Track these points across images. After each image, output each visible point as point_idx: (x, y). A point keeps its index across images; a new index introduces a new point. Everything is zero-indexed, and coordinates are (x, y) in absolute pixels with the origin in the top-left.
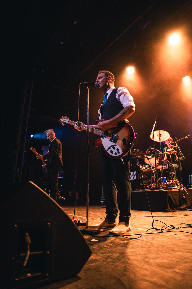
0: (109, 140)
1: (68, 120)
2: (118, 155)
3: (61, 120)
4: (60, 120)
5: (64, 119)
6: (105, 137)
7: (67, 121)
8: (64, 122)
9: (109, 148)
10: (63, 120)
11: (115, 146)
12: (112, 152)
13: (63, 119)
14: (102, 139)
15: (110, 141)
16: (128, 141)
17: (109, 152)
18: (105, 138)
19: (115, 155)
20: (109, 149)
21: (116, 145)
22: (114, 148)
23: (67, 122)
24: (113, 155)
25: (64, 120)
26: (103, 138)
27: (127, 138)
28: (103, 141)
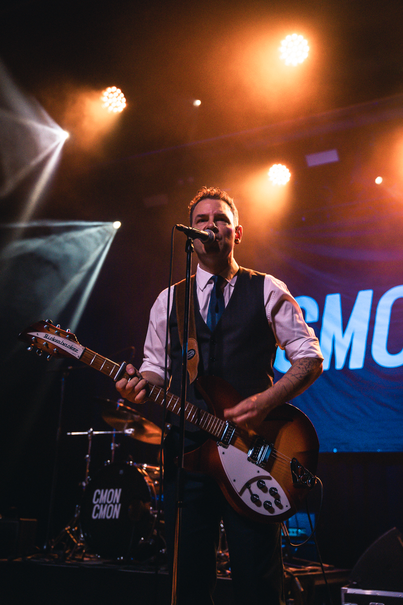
0: (247, 456)
1: (79, 348)
2: (278, 511)
3: (41, 335)
4: (35, 334)
5: (58, 334)
6: (233, 445)
7: (73, 349)
9: (248, 485)
10: (54, 340)
11: (265, 481)
12: (255, 499)
13: (52, 336)
14: (220, 449)
15: (249, 459)
16: (304, 469)
17: (246, 497)
18: (230, 447)
19: (266, 513)
20: (247, 491)
21: (269, 478)
22: (263, 488)
23: (75, 355)
24: (262, 511)
25: (57, 338)
26: (226, 448)
28: (223, 455)
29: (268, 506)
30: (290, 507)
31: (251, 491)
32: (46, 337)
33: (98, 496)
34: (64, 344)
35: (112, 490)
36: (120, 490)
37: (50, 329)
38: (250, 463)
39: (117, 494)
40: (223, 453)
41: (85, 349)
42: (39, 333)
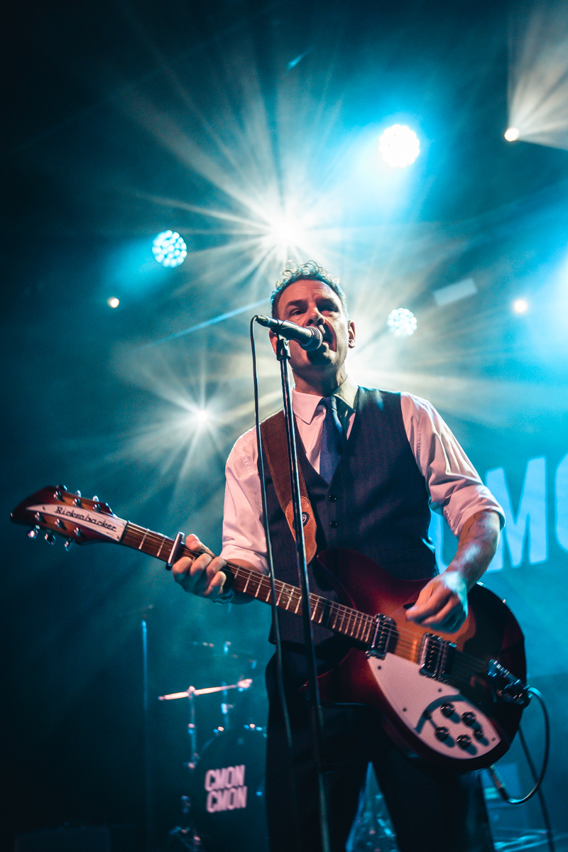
0: (419, 667)
1: (115, 523)
3: (51, 509)
4: (39, 508)
6: (393, 652)
7: (104, 525)
9: (427, 715)
10: (74, 515)
11: (452, 704)
12: (442, 735)
13: (70, 509)
14: (373, 662)
15: (422, 672)
17: (428, 736)
18: (389, 655)
19: (465, 755)
21: (458, 699)
24: (457, 753)
25: (78, 511)
26: (382, 658)
28: (379, 671)
29: (464, 743)
30: (497, 741)
31: (433, 724)
32: (59, 511)
33: (213, 780)
34: (90, 521)
35: (231, 769)
36: (243, 767)
37: (66, 499)
38: (424, 678)
39: (238, 773)
40: (379, 668)
41: (128, 524)
42: (46, 506)
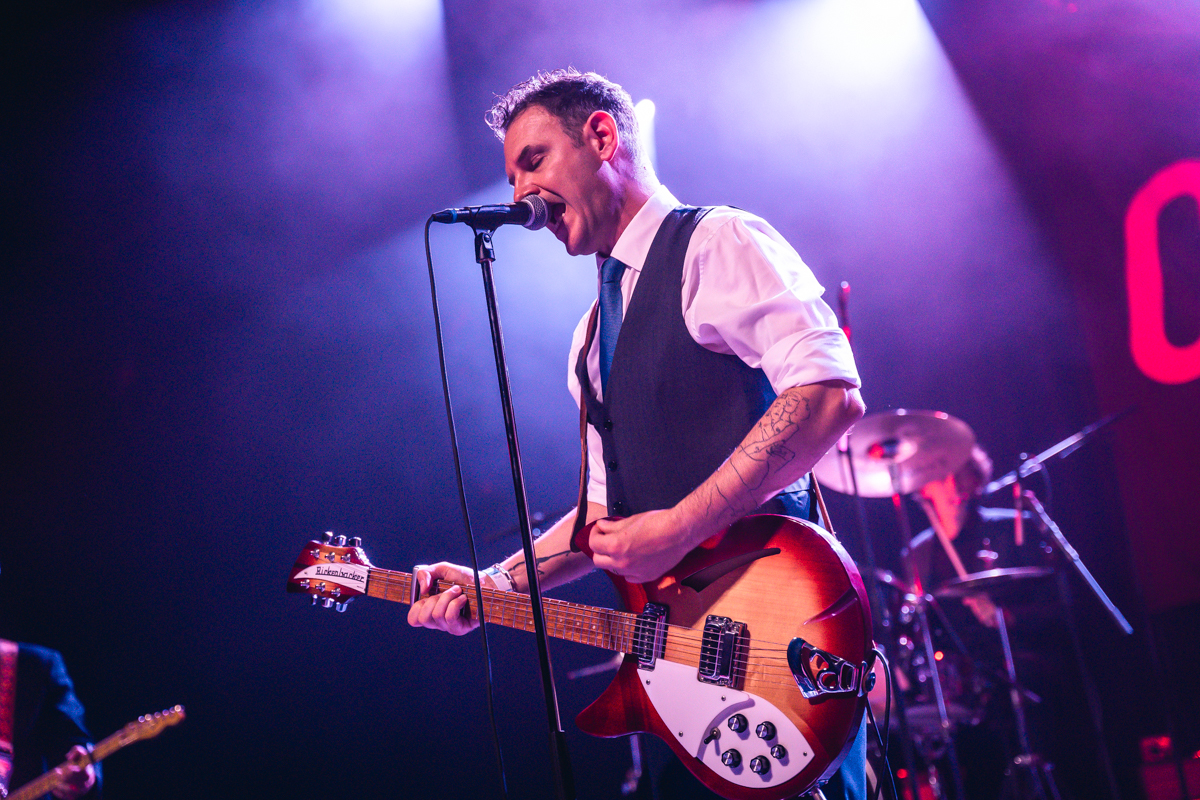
0: (694, 671)
1: (362, 571)
2: (782, 773)
3: (310, 573)
4: (301, 575)
5: (331, 559)
6: (662, 657)
7: (354, 577)
8: (338, 586)
9: (712, 735)
10: (329, 573)
11: (744, 712)
13: (325, 566)
14: (643, 674)
15: (701, 678)
16: (824, 657)
17: (712, 761)
18: (659, 663)
19: (761, 783)
20: (712, 744)
21: (750, 704)
22: (742, 728)
23: (360, 586)
24: (749, 779)
25: (334, 567)
26: (652, 668)
27: (815, 639)
28: (648, 687)
29: (759, 768)
30: (811, 755)
32: (318, 573)
34: (343, 575)
38: (704, 685)
40: (648, 682)
42: (307, 570)
